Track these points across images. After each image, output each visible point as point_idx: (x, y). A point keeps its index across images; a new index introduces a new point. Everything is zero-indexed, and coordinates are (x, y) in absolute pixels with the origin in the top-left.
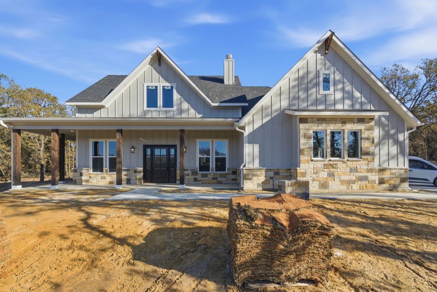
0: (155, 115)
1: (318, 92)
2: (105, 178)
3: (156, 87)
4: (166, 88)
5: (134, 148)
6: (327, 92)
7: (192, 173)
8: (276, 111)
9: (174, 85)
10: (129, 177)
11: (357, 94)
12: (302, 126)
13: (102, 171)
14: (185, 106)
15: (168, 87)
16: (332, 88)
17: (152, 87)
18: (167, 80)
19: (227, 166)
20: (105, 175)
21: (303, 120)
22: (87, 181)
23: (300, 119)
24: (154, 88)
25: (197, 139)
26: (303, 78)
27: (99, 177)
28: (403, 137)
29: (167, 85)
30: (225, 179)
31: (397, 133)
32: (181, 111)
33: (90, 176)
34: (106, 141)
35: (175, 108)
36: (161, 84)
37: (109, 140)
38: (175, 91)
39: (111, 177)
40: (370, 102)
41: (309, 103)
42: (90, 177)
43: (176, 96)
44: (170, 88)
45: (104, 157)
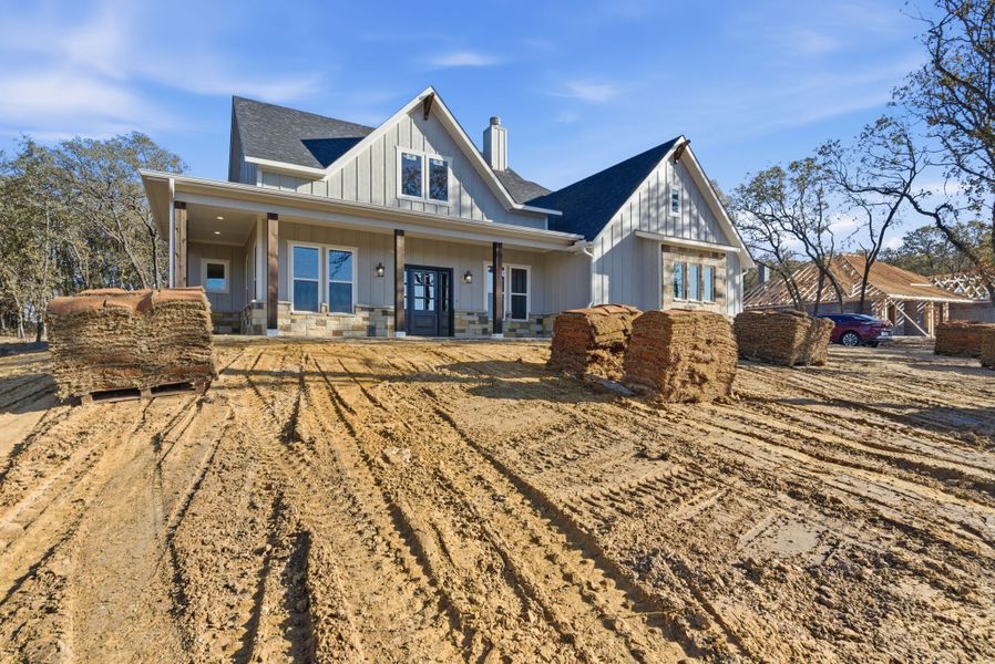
0: (417, 208)
1: (667, 211)
2: (324, 323)
3: (419, 158)
4: (435, 163)
5: (383, 268)
6: (676, 214)
7: (480, 320)
8: (627, 231)
9: (450, 160)
10: (373, 324)
11: (702, 222)
12: (665, 255)
13: (315, 309)
14: (467, 200)
15: (438, 161)
16: (680, 209)
17: (412, 156)
18: (437, 149)
19: (528, 310)
20: (324, 318)
21: (666, 248)
22: (287, 329)
23: (663, 246)
24: (414, 159)
25: (485, 262)
26: (654, 190)
27: (313, 321)
28: (739, 279)
29: (439, 158)
30: (527, 331)
31: (734, 274)
32: (461, 209)
33: (293, 317)
34: (324, 249)
35: (451, 202)
36: (429, 155)
37: (329, 248)
38: (450, 171)
39: (337, 322)
40: (713, 234)
41: (660, 225)
42: (293, 321)
43: (452, 181)
44: (441, 164)
45: (320, 281)
